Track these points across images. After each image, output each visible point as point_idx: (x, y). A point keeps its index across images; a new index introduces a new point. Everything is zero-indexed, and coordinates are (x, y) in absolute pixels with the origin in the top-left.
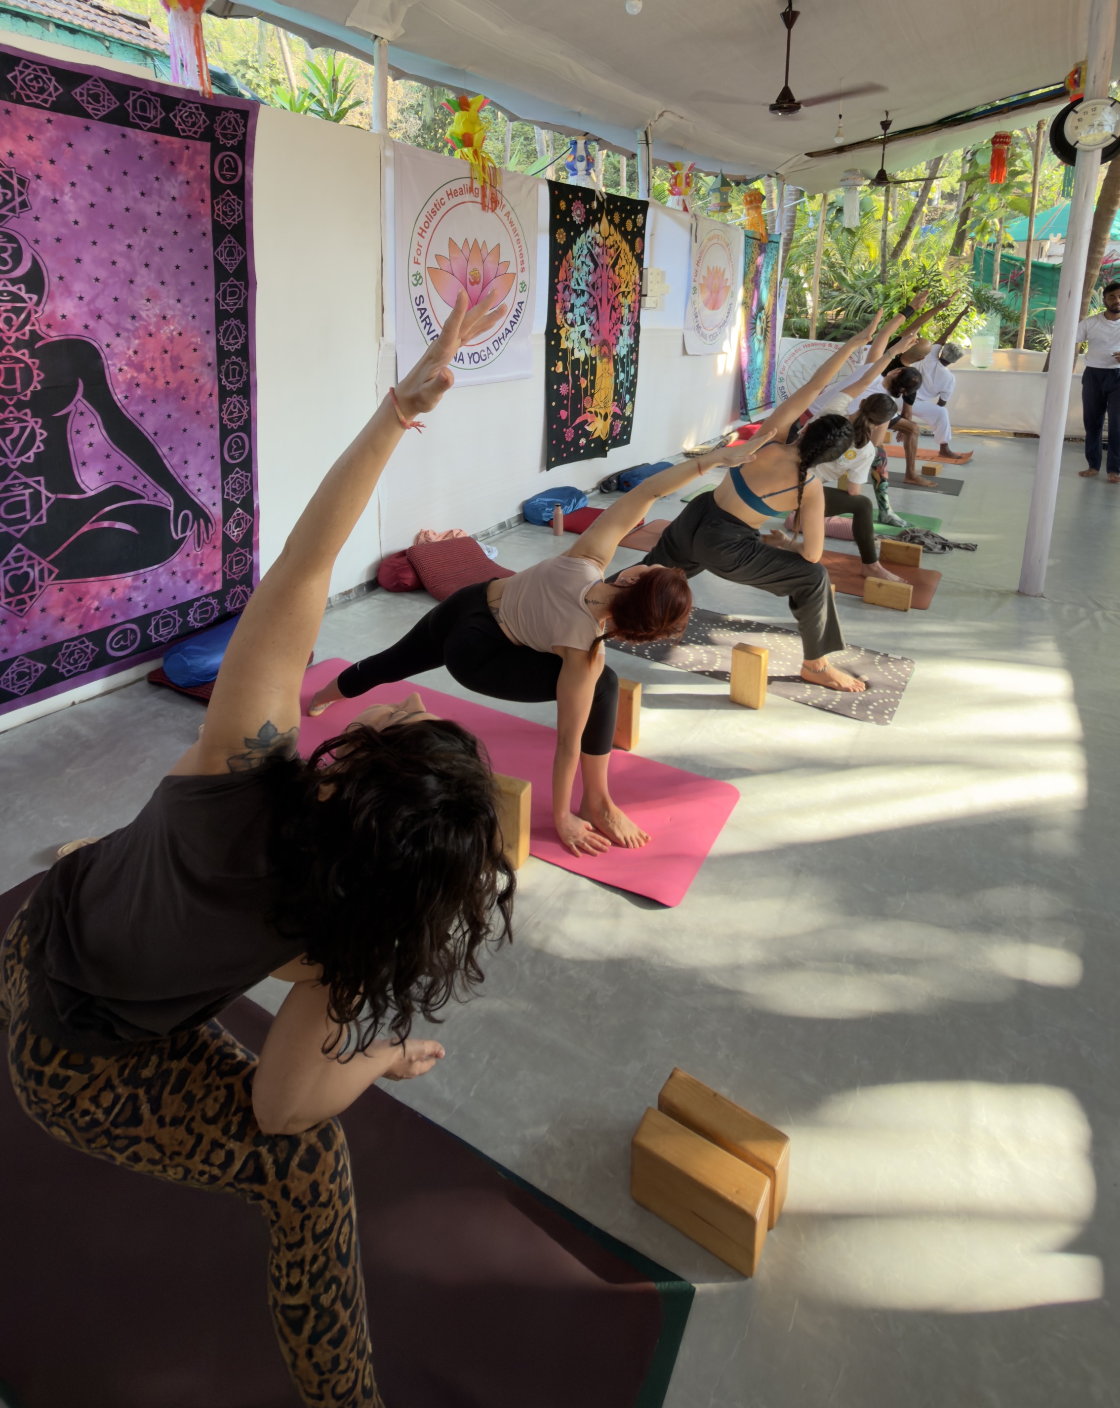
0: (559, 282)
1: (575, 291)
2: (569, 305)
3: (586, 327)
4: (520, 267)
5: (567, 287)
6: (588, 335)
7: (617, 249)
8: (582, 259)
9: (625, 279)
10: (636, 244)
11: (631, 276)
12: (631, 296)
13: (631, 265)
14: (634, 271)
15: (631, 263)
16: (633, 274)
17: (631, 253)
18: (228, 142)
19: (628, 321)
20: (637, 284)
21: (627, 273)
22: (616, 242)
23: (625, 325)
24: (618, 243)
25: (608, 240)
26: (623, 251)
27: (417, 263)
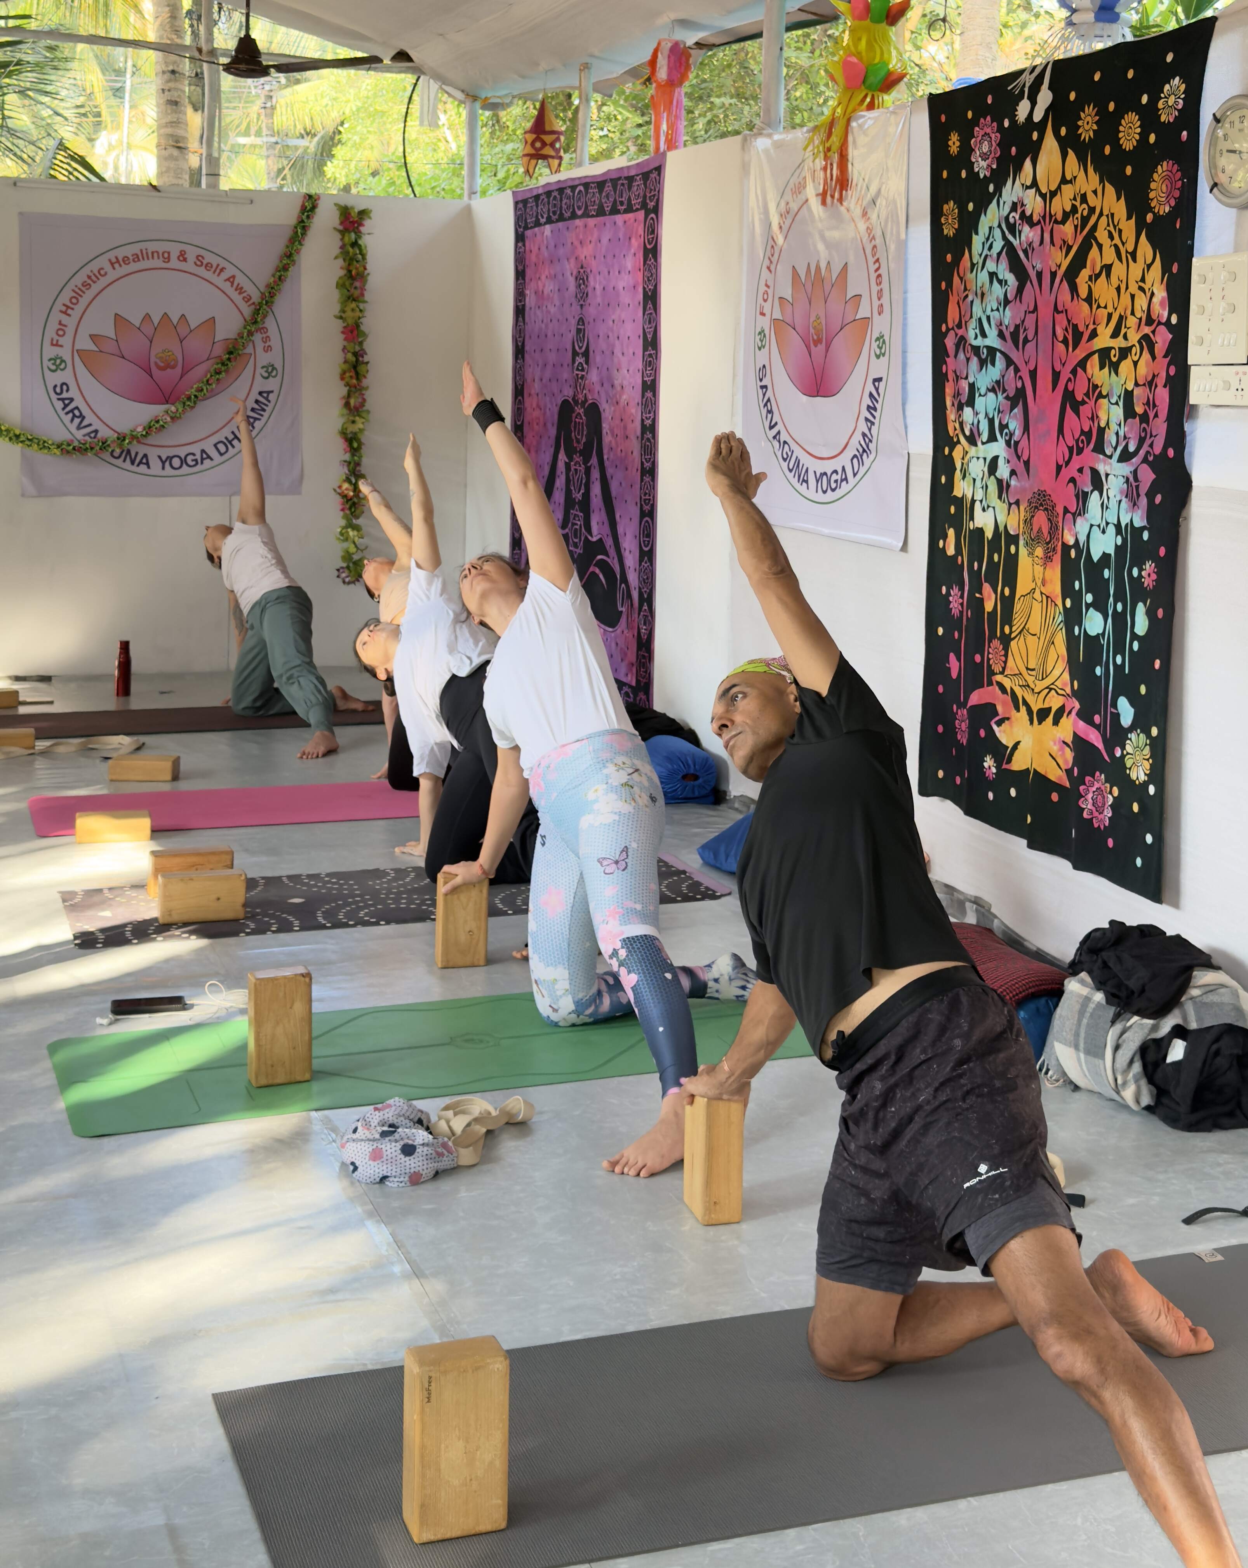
0: (948, 330)
1: (976, 350)
2: (964, 385)
3: (998, 448)
4: (876, 303)
5: (962, 341)
6: (1003, 471)
7: (1085, 220)
8: (991, 266)
9: (1110, 309)
10: (1153, 185)
11: (1133, 297)
12: (1135, 363)
13: (1135, 260)
14: (1143, 280)
15: (1133, 255)
16: (1142, 289)
17: (1133, 221)
18: (651, 205)
19: (1126, 447)
20: (1160, 323)
21: (1118, 289)
22: (1084, 198)
23: (1110, 457)
24: (1091, 198)
25: (1056, 200)
26: (1103, 221)
27: (763, 314)
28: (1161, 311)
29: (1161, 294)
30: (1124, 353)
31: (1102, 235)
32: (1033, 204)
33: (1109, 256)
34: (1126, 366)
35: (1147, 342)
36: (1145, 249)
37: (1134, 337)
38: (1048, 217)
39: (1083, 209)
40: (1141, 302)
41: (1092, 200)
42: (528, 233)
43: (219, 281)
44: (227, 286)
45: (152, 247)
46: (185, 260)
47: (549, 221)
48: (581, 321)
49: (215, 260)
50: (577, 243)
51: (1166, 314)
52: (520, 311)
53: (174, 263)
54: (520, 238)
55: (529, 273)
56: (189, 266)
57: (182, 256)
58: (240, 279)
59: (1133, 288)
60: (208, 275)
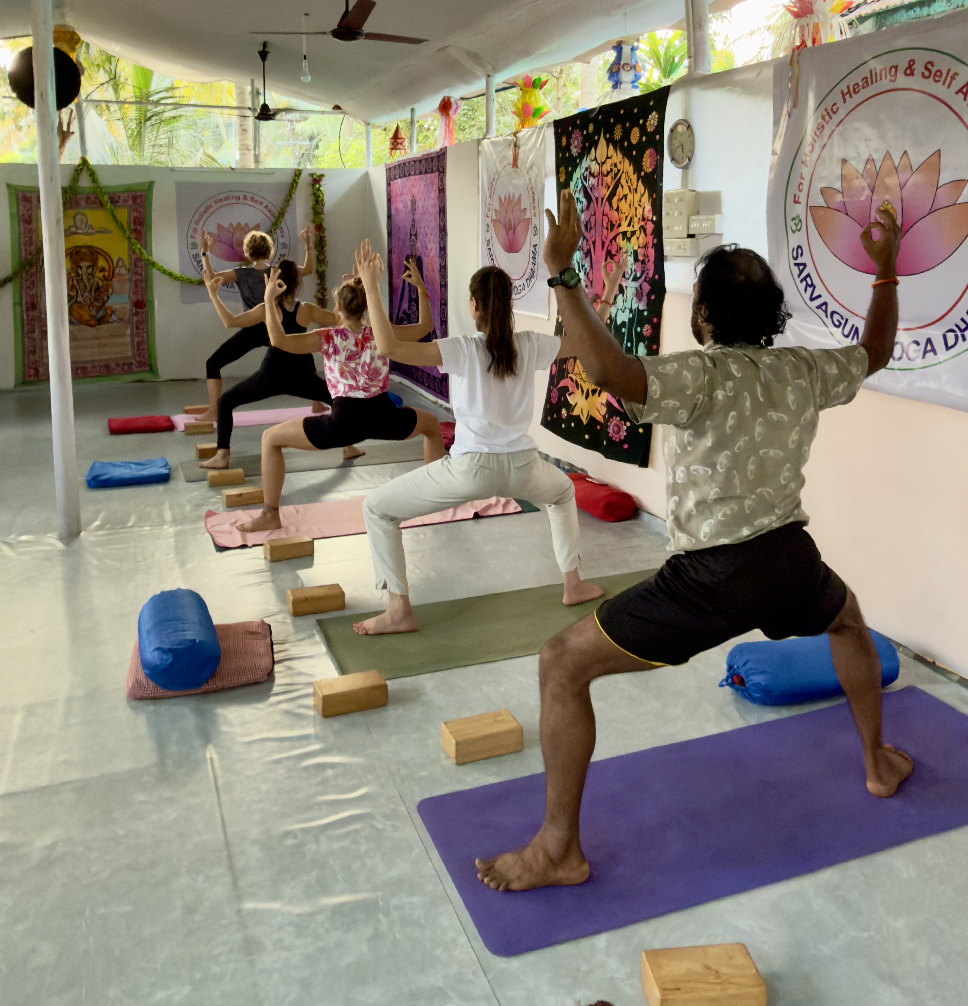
4: (533, 212)
9: (627, 214)
10: (644, 159)
11: (636, 208)
12: (638, 238)
13: (636, 192)
14: (640, 201)
15: (636, 190)
16: (639, 205)
17: (636, 175)
18: (441, 170)
19: (636, 275)
20: (648, 220)
21: (630, 205)
22: (616, 165)
23: (628, 279)
24: (618, 165)
25: (604, 166)
26: (624, 175)
27: (488, 217)
28: (649, 214)
29: (648, 207)
30: (633, 233)
31: (623, 181)
32: (595, 168)
33: (626, 191)
34: (634, 239)
35: (643, 229)
36: (641, 187)
37: (637, 227)
38: (600, 173)
39: (615, 170)
40: (640, 211)
41: (619, 166)
42: (392, 182)
43: (262, 208)
44: (264, 210)
45: (231, 194)
46: (246, 199)
47: (400, 177)
48: (414, 220)
49: (259, 199)
50: (411, 187)
51: (651, 216)
52: (389, 216)
53: (242, 201)
54: (389, 185)
55: (392, 200)
56: (248, 202)
57: (245, 198)
58: (270, 206)
59: (636, 205)
60: (257, 205)
